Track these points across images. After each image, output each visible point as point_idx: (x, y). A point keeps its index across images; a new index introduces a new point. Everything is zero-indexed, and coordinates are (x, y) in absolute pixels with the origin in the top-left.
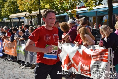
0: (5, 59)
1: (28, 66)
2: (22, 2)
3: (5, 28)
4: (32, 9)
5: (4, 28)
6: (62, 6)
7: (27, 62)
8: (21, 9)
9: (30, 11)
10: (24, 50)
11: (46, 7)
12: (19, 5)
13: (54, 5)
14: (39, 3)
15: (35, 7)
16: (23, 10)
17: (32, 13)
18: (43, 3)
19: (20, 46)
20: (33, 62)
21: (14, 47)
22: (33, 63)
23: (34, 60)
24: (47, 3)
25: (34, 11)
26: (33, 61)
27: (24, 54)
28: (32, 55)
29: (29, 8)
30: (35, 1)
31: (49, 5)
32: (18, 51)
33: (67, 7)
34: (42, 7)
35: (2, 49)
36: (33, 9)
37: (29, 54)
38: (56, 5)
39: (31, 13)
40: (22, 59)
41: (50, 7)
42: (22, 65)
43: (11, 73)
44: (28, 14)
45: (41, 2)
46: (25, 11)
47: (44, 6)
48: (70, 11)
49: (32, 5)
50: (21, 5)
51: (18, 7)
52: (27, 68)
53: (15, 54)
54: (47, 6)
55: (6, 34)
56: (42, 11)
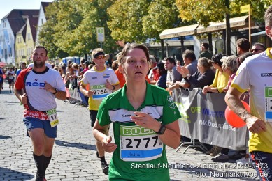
1: (198, 149)
2: (187, 2)
4: (209, 17)
7: (194, 138)
8: (184, 19)
9: (206, 21)
10: (188, 112)
11: (242, 12)
12: (180, 8)
13: (263, 5)
14: (227, 3)
15: (217, 12)
16: (189, 20)
17: (209, 25)
18: (237, 2)
19: (179, 101)
20: (209, 138)
22: (208, 141)
23: (210, 135)
24: (245, 2)
25: (215, 20)
26: (207, 136)
27: (187, 121)
28: (207, 123)
29: (201, 14)
31: (248, 6)
34: (235, 12)
36: (213, 18)
37: (200, 122)
38: (266, 6)
39: (207, 25)
40: (184, 132)
41: (254, 11)
42: (184, 146)
44: (201, 28)
46: (194, 22)
47: (239, 9)
49: (209, 8)
50: (185, 7)
51: (177, 14)
52: (195, 154)
54: (246, 8)
56: (232, 21)
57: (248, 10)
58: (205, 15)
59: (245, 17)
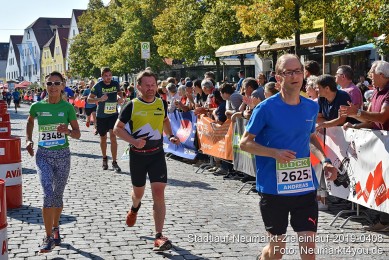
0: (203, 168)
2: (250, 13)
3: (207, 83)
5: (203, 82)
6: (360, 25)
8: (245, 33)
9: (271, 37)
11: (315, 27)
12: (241, 21)
13: (338, 20)
14: (297, 16)
15: (285, 27)
16: (251, 36)
17: (275, 42)
18: (308, 16)
21: (227, 136)
24: (318, 15)
25: (282, 38)
29: (267, 29)
30: (285, 10)
31: (323, 20)
32: (236, 148)
33: (375, 25)
34: (305, 27)
35: (193, 139)
36: (280, 33)
38: (343, 21)
39: (272, 42)
40: (247, 169)
41: (328, 27)
43: (216, 207)
44: (265, 45)
45: (302, 12)
46: (257, 38)
47: (311, 24)
48: (382, 37)
49: (275, 22)
50: (247, 21)
51: (239, 28)
53: (228, 156)
54: (319, 23)
55: (205, 100)
56: (303, 37)
57: (322, 26)
58: (271, 29)
59: (318, 33)
